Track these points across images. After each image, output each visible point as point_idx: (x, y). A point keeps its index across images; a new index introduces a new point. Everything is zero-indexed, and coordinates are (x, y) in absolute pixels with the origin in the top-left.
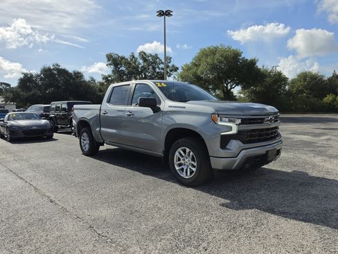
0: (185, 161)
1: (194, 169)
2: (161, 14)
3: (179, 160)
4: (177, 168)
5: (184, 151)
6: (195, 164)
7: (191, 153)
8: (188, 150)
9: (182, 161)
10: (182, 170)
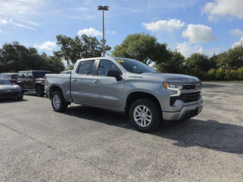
0: (142, 115)
1: (150, 121)
2: (101, 8)
3: (137, 114)
4: (136, 120)
5: (142, 108)
6: (151, 117)
7: (147, 109)
8: (145, 107)
9: (140, 115)
10: (140, 121)
